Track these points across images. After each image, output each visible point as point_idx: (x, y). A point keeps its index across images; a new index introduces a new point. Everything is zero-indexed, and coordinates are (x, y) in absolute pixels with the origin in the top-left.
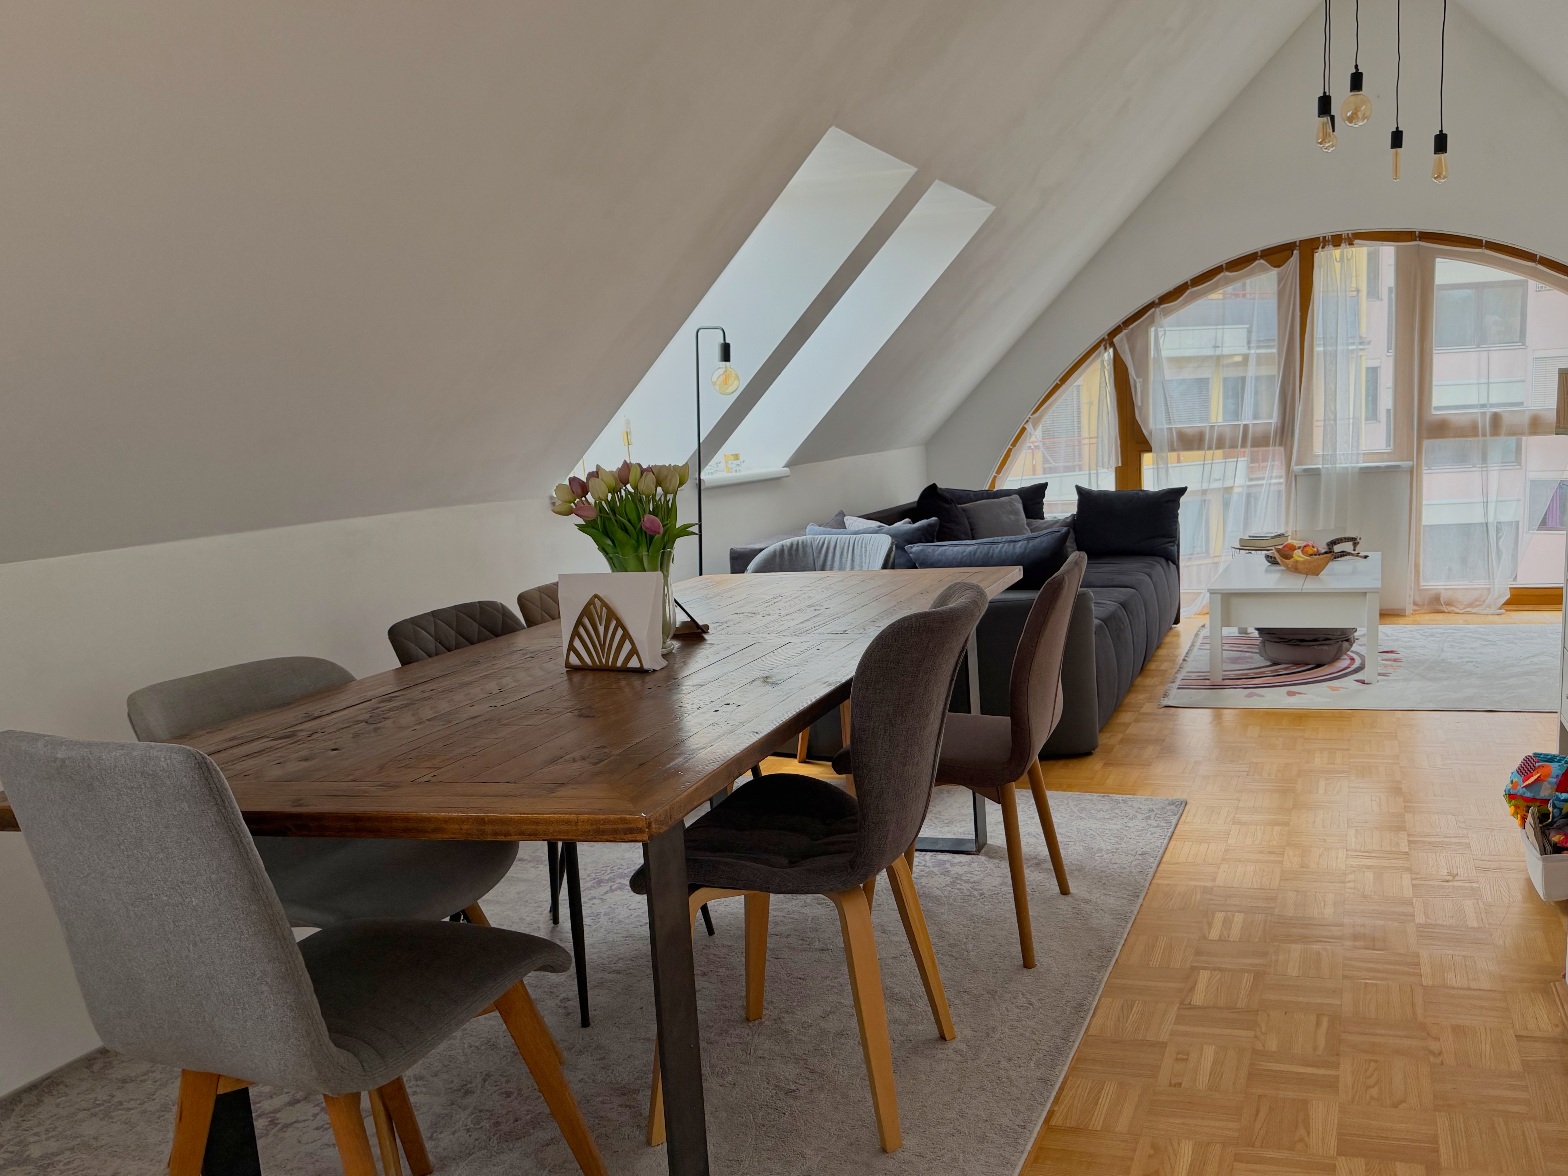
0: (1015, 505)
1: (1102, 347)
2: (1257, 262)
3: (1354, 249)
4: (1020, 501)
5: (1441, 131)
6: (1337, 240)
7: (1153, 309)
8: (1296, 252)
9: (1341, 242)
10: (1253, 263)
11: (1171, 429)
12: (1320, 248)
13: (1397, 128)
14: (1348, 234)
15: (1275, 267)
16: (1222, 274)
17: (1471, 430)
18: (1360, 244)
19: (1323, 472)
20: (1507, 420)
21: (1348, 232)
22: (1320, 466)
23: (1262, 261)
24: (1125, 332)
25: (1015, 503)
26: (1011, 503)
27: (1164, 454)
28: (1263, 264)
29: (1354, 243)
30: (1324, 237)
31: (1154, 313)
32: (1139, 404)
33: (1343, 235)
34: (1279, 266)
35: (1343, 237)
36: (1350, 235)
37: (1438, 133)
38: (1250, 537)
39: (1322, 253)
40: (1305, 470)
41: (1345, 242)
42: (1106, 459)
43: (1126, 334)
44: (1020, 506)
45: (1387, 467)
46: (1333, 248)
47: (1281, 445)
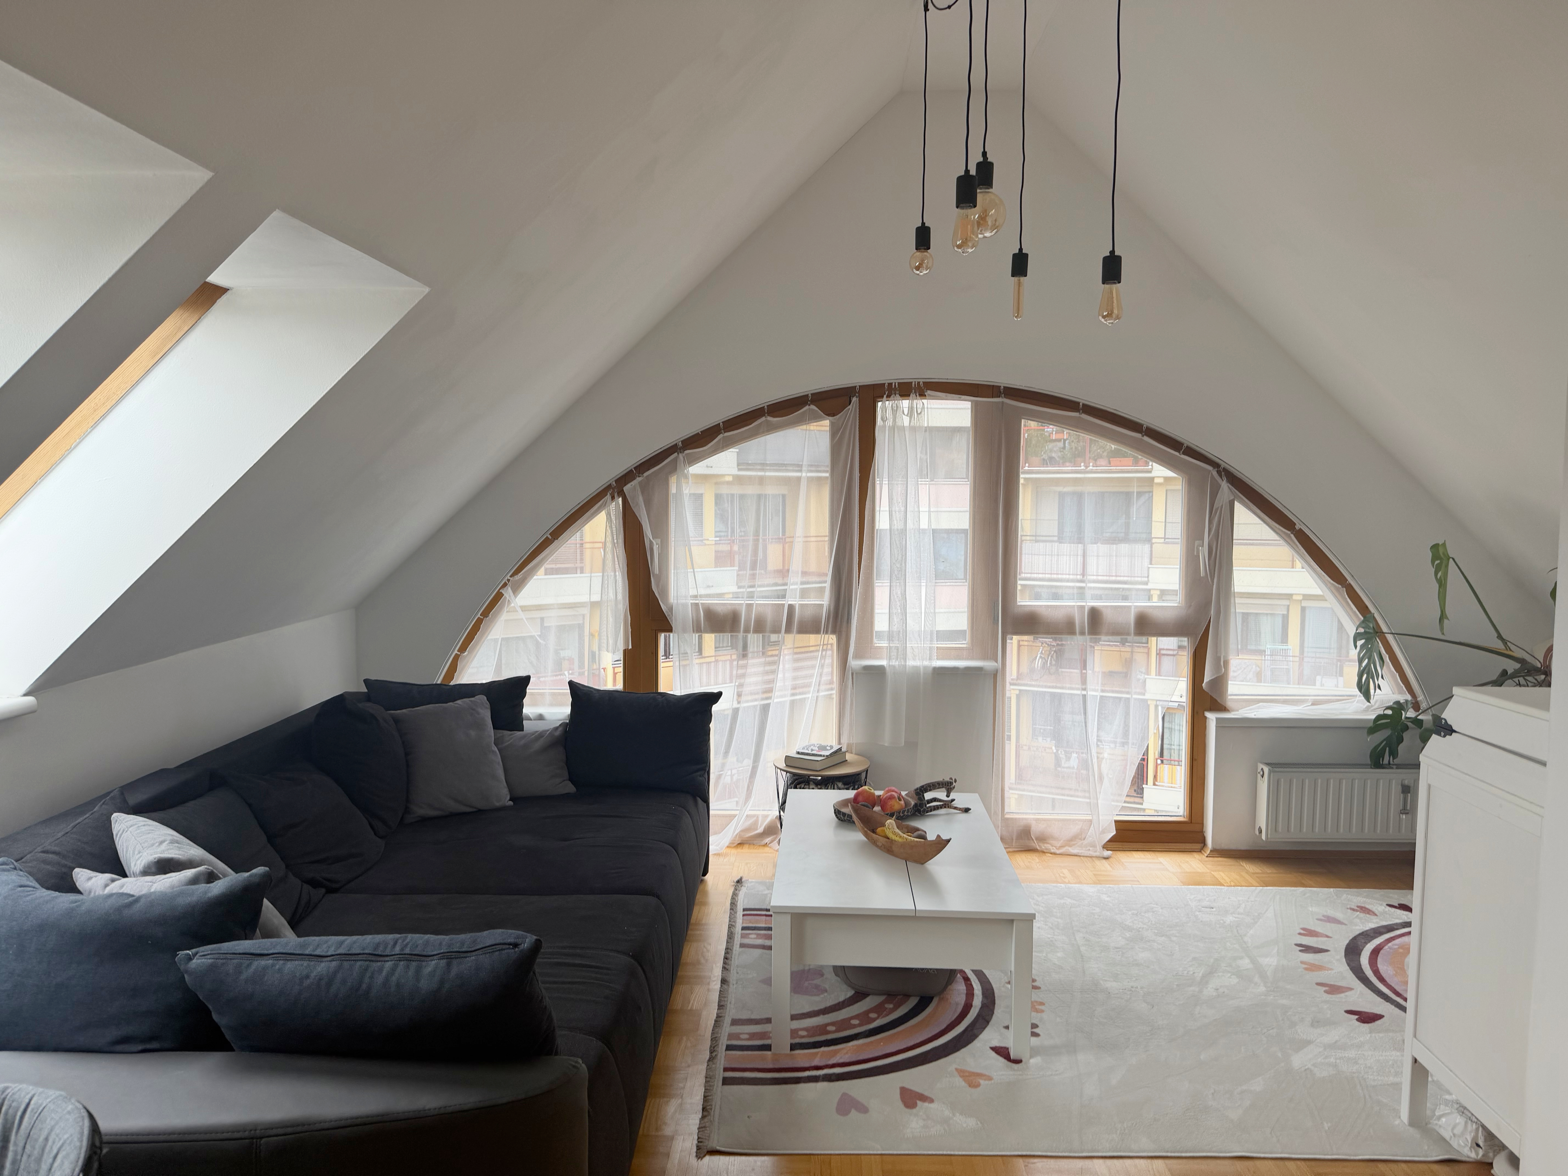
0: (478, 714)
1: (608, 497)
2: (807, 407)
3: (925, 401)
4: (488, 705)
5: (1112, 252)
6: (905, 390)
7: (676, 454)
8: (855, 400)
9: (911, 392)
10: (802, 408)
11: (697, 604)
12: (885, 396)
13: (1021, 249)
14: (919, 383)
15: (829, 415)
16: (763, 419)
17: (1065, 628)
18: (933, 396)
19: (888, 669)
20: (1108, 616)
21: (919, 380)
22: (884, 663)
23: (813, 407)
24: (639, 479)
25: (480, 710)
26: (474, 710)
27: (686, 635)
28: (814, 410)
29: (926, 394)
30: (890, 384)
31: (676, 460)
32: (657, 571)
33: (913, 384)
34: (834, 415)
35: (913, 386)
36: (922, 383)
37: (1109, 254)
38: (798, 753)
39: (887, 402)
40: (866, 668)
41: (915, 393)
42: (611, 642)
43: (640, 483)
44: (486, 714)
45: (968, 669)
46: (900, 398)
47: (833, 632)
